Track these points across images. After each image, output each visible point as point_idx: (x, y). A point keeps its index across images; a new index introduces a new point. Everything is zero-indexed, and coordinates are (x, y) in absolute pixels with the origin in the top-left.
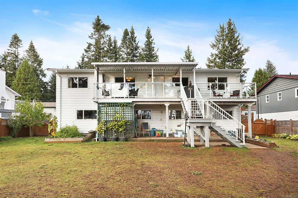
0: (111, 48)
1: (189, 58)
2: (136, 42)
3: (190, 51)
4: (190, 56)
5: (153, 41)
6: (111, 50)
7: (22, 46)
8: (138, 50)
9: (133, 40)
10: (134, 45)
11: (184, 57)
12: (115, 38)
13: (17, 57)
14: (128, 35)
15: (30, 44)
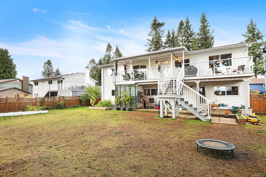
0: (170, 39)
1: (252, 32)
2: (191, 30)
3: (254, 24)
4: (254, 29)
5: (208, 25)
6: (169, 40)
7: (112, 50)
8: (193, 36)
9: (188, 28)
10: (189, 32)
11: (246, 33)
12: (173, 30)
13: (110, 57)
14: (183, 25)
15: (116, 48)
